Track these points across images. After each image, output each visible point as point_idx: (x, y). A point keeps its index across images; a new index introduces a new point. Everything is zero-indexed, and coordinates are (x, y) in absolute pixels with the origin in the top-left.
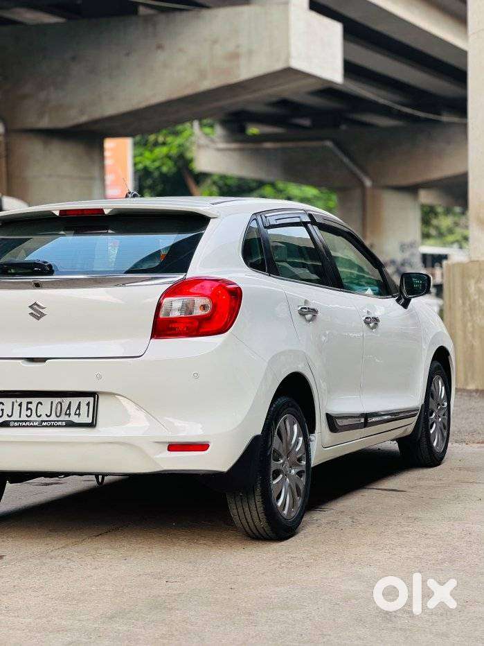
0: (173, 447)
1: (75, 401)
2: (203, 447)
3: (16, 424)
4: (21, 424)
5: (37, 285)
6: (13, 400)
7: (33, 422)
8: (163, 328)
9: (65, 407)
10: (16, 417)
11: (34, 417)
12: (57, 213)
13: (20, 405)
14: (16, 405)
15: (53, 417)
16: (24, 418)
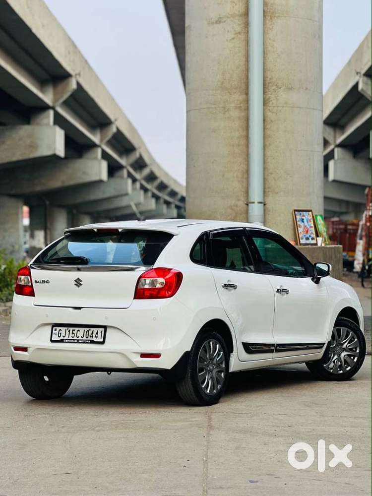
0: (143, 355)
1: (95, 330)
2: (157, 356)
3: (67, 341)
4: (69, 341)
5: (79, 270)
6: (66, 328)
7: (75, 340)
8: (140, 294)
9: (90, 332)
10: (67, 337)
11: (75, 338)
12: (96, 230)
13: (69, 331)
14: (67, 331)
15: (84, 338)
16: (71, 338)
